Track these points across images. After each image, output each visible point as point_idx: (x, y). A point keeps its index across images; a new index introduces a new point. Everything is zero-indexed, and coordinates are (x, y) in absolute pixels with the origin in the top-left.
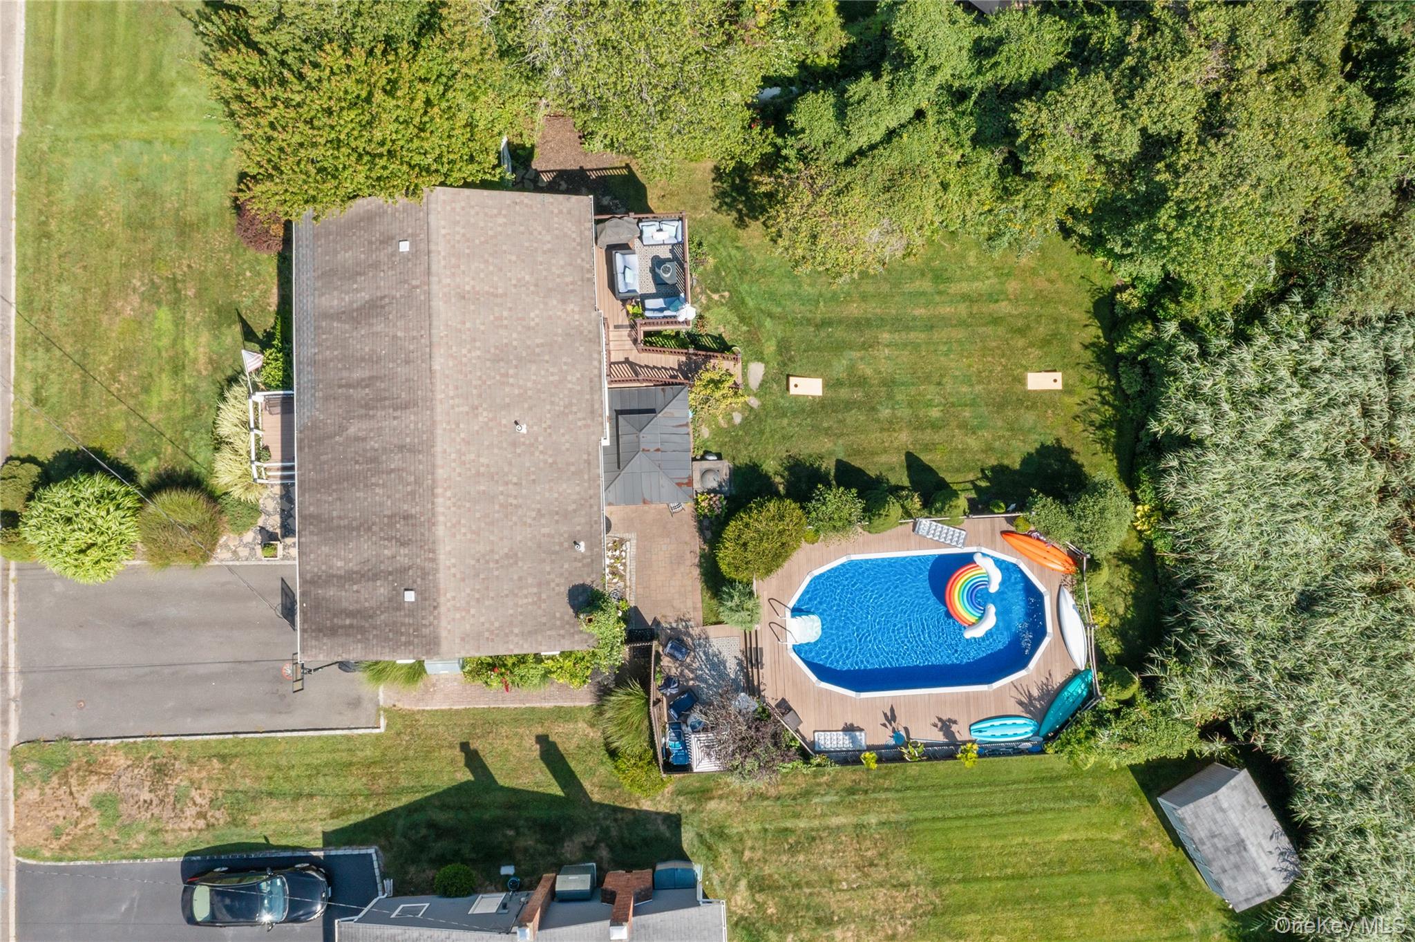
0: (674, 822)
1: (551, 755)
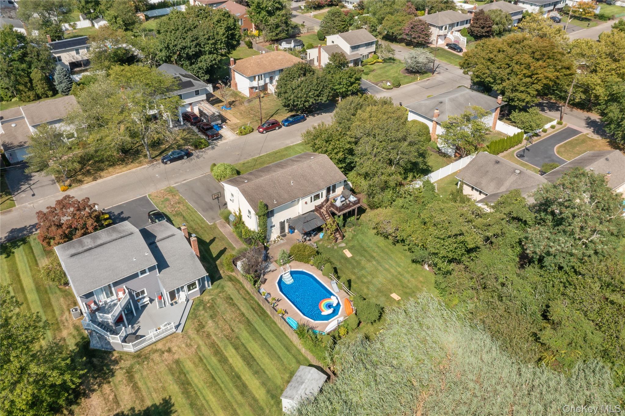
0: (220, 278)
1: (222, 252)
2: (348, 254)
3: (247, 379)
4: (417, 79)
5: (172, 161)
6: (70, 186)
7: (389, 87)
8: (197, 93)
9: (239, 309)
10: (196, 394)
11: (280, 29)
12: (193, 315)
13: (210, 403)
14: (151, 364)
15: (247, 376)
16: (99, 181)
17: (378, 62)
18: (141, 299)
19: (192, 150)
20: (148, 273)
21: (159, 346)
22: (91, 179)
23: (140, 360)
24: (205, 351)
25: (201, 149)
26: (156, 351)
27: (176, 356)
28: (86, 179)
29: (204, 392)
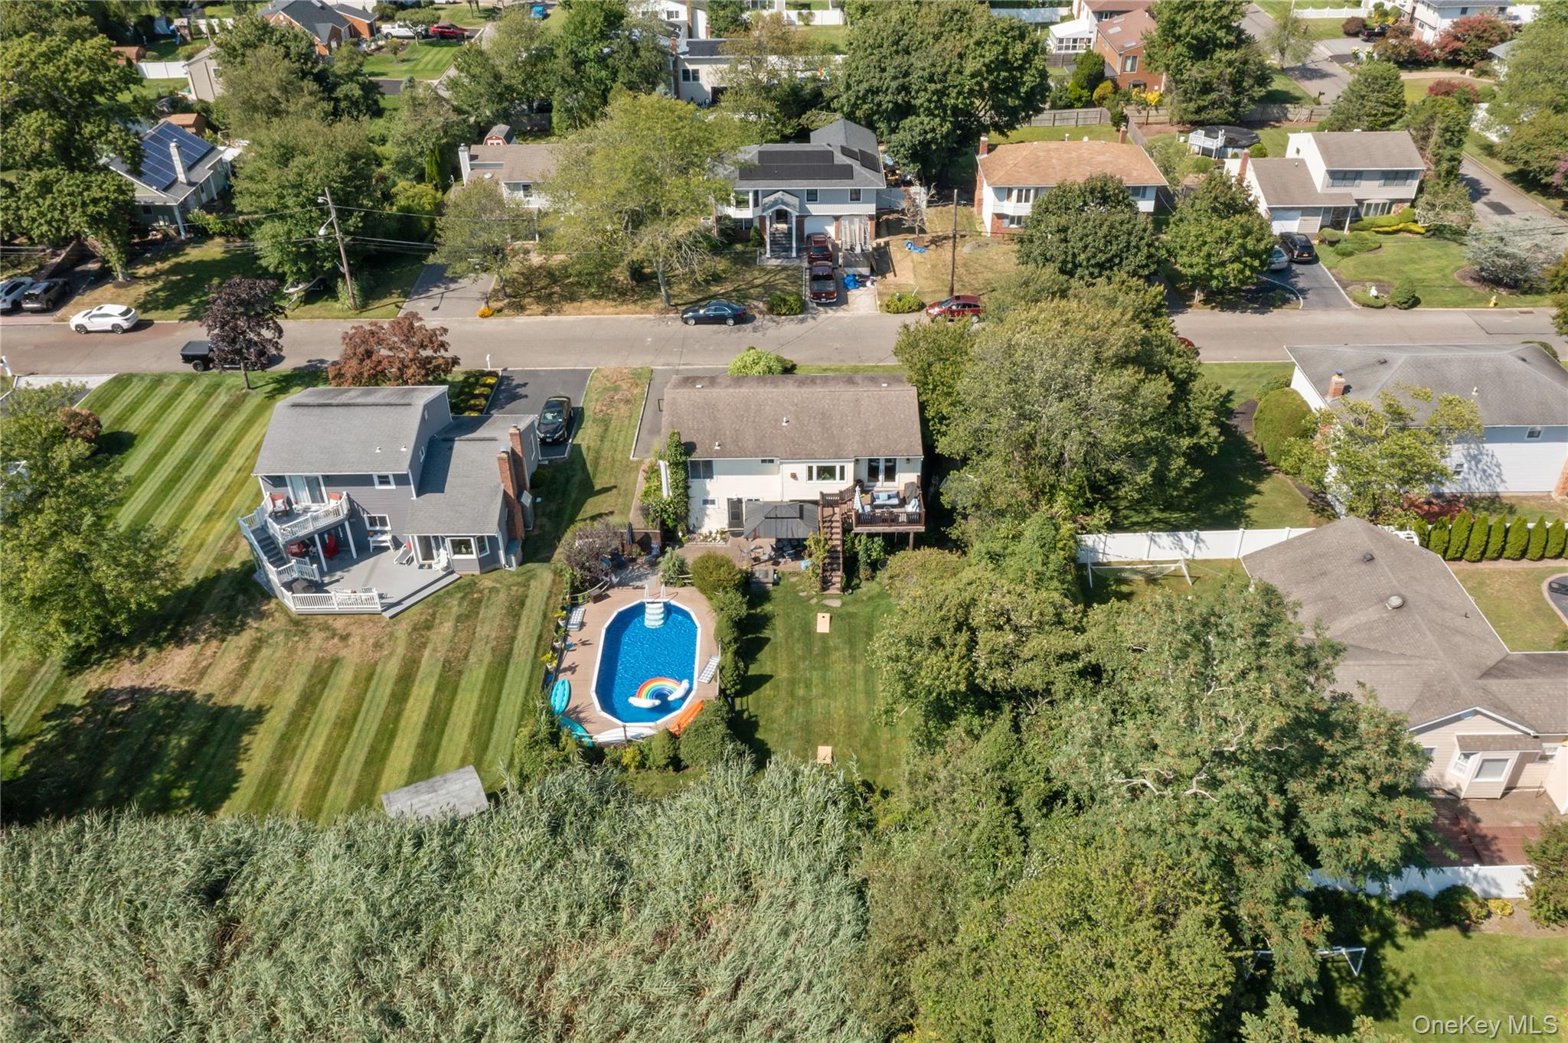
2: (823, 624)
3: (399, 747)
4: (1489, 301)
5: (699, 321)
6: (500, 311)
7: (1372, 302)
8: (856, 196)
9: (516, 628)
10: (306, 725)
11: (1214, 96)
12: (436, 601)
13: (309, 751)
14: (301, 645)
15: (405, 744)
16: (552, 318)
17: (1410, 231)
18: (376, 533)
19: (761, 312)
20: (393, 487)
21: (339, 624)
22: (541, 309)
23: (294, 629)
24: (392, 668)
25: (779, 314)
26: (326, 627)
27: (343, 653)
28: (534, 307)
29: (320, 729)
